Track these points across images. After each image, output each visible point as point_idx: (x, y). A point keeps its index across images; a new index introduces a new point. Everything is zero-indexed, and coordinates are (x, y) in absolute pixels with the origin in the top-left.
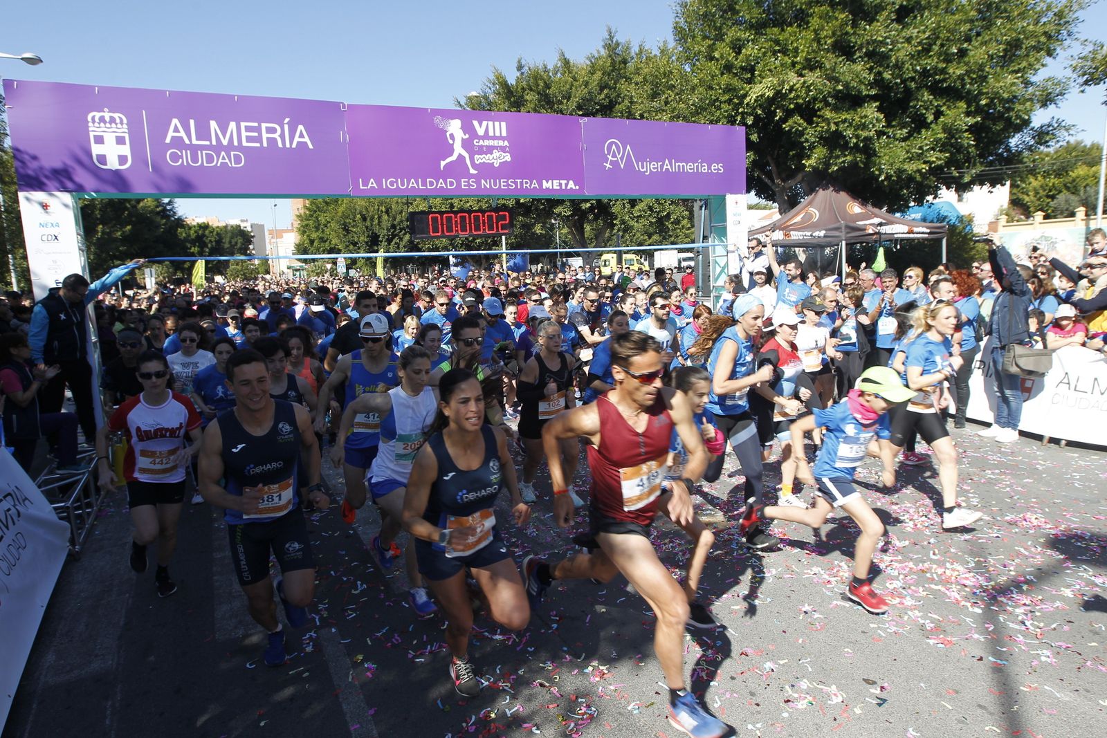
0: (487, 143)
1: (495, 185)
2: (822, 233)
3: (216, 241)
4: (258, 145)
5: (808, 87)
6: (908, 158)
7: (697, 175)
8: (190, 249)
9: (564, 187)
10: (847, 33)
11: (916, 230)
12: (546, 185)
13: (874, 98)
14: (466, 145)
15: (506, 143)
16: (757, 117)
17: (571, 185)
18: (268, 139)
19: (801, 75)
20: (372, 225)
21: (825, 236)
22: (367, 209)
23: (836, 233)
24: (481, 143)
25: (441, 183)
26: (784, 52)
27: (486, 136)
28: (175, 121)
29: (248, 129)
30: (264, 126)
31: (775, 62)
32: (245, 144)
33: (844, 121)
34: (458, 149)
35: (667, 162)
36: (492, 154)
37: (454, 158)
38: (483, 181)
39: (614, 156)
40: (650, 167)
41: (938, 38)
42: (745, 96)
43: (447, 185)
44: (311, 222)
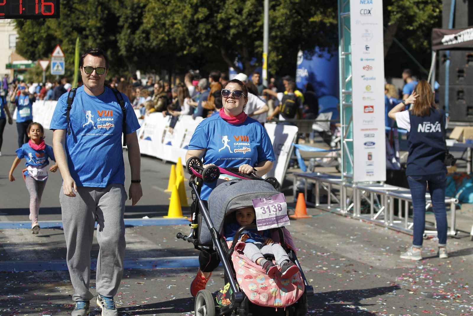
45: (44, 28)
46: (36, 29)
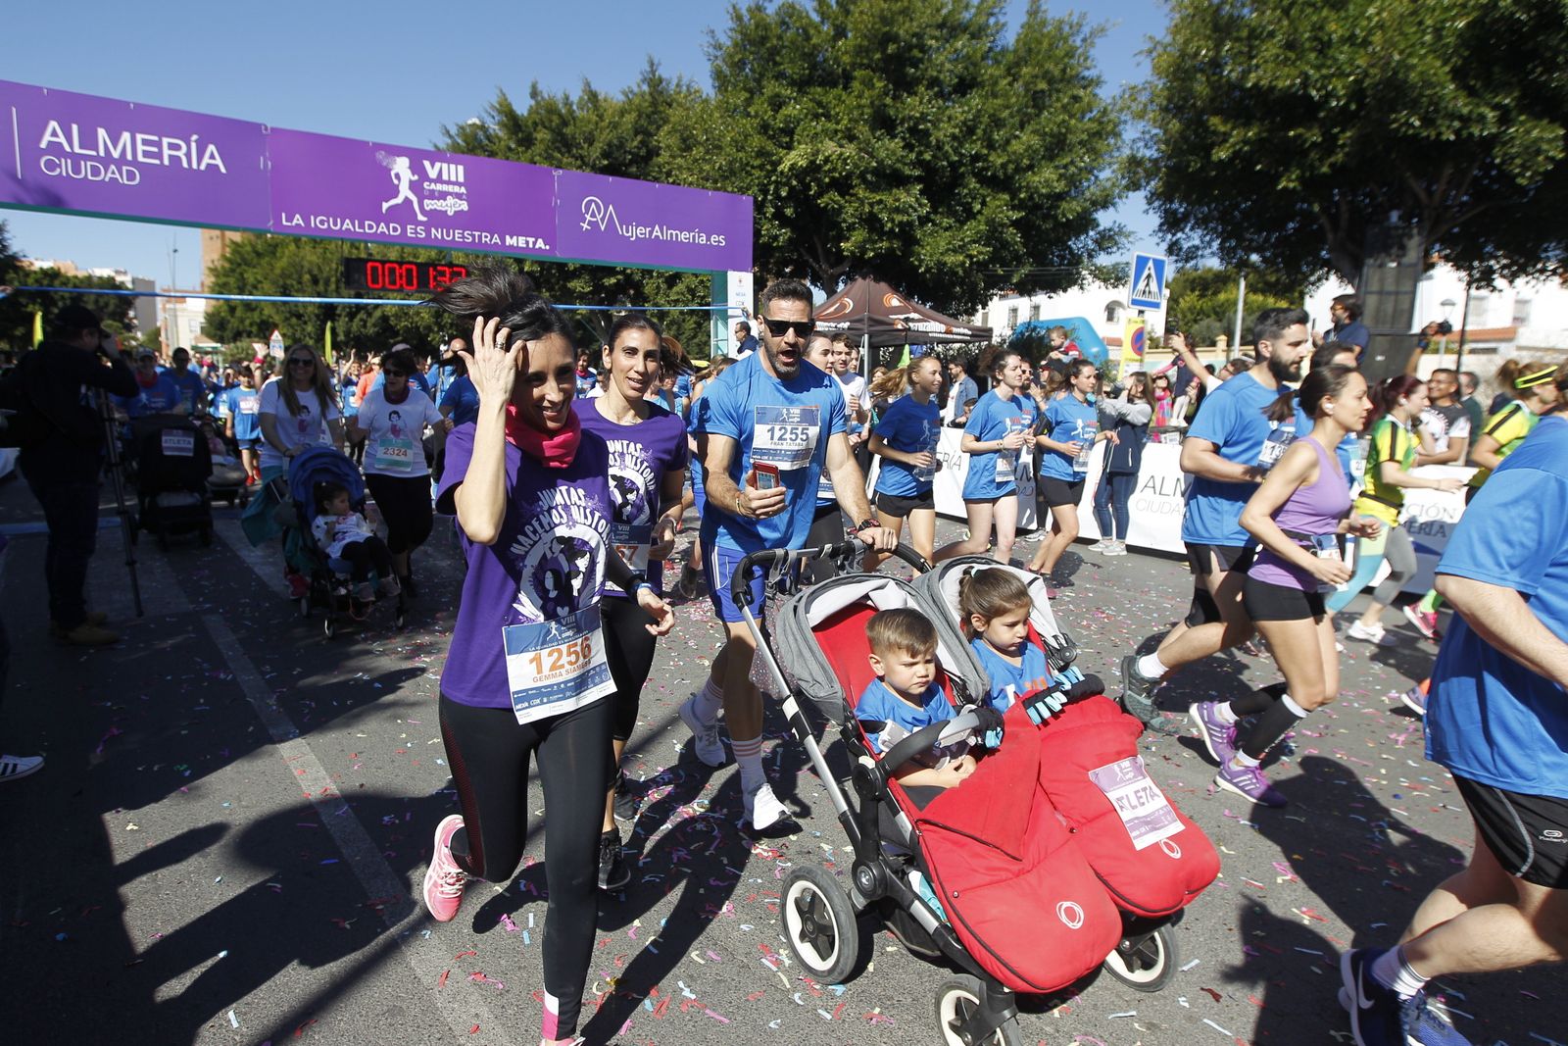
0: (439, 187)
1: (448, 236)
2: (846, 325)
3: (71, 298)
4: (157, 162)
5: (845, 159)
6: (948, 250)
7: (694, 246)
8: (26, 306)
9: (531, 246)
10: (885, 105)
11: (955, 330)
12: (509, 241)
13: (919, 180)
14: (414, 187)
15: (463, 190)
16: (792, 189)
17: (540, 244)
18: (170, 156)
19: (841, 146)
20: (326, 291)
21: (849, 328)
22: (319, 268)
23: (858, 325)
24: (433, 186)
25: (382, 228)
26: (828, 117)
27: (439, 180)
28: (53, 124)
29: (145, 142)
30: (166, 141)
31: (818, 126)
32: (141, 158)
33: (880, 202)
34: (405, 191)
35: (657, 227)
36: (445, 199)
37: (399, 200)
38: (433, 230)
39: (593, 215)
40: (637, 232)
41: (981, 123)
42: (780, 162)
43: (393, 230)
44: (232, 280)
45: (256, 315)
46: (249, 314)
